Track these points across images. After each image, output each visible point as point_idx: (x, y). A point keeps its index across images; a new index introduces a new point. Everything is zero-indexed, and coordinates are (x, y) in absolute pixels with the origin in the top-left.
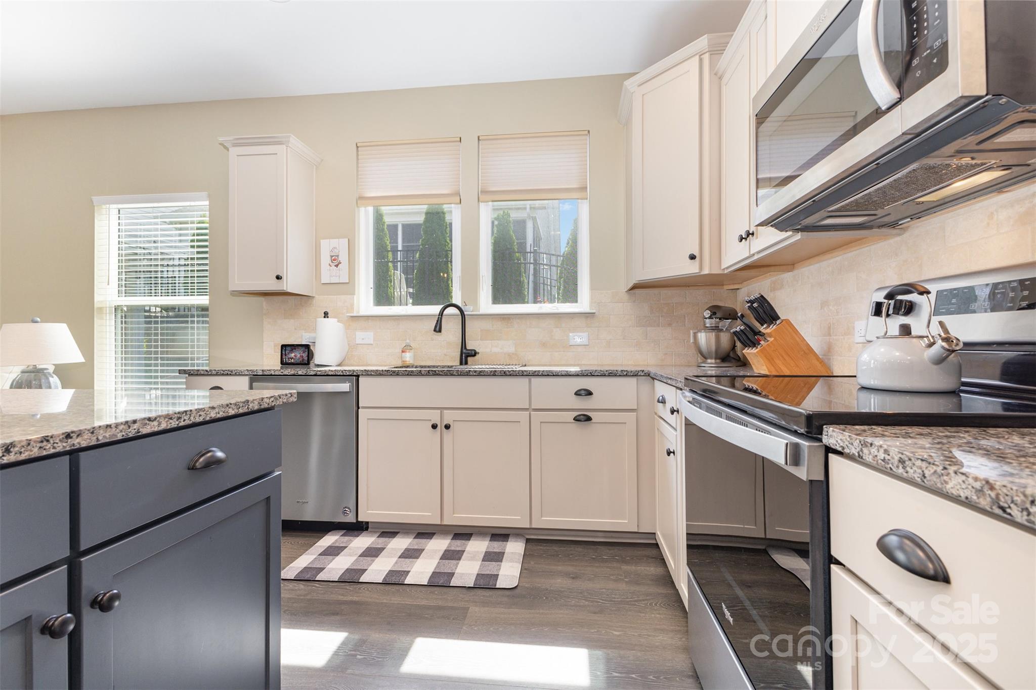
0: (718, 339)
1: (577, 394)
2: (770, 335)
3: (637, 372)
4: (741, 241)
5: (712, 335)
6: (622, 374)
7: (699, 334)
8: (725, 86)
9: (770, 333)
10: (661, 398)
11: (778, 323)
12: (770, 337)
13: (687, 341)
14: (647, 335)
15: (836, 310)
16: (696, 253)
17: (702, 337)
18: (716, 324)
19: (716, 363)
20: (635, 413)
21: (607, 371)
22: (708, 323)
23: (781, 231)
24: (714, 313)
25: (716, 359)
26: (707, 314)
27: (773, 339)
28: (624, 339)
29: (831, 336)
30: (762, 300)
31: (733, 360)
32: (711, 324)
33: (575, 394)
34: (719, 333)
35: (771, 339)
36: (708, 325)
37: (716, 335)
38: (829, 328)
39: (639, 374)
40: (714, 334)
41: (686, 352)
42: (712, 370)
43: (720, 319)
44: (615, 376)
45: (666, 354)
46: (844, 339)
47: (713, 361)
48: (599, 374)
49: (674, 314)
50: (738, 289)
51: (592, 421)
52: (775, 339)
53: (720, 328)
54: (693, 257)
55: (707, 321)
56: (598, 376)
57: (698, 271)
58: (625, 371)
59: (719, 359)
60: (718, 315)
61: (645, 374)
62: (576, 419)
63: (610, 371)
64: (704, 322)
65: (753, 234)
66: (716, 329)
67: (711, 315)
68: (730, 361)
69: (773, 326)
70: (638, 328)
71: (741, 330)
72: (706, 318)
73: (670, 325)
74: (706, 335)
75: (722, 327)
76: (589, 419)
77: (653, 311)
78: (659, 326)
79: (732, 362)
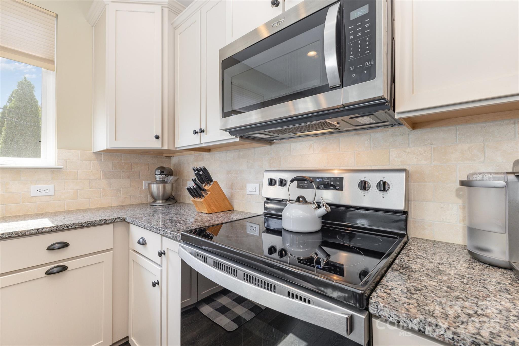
0: (164, 188)
1: (50, 248)
2: (209, 191)
3: (114, 220)
4: (195, 134)
5: (161, 186)
6: (101, 223)
7: (152, 185)
8: (178, 35)
9: (209, 189)
10: (141, 240)
11: (212, 184)
12: (208, 191)
13: (141, 188)
14: (111, 184)
15: (236, 177)
16: (160, 135)
17: (154, 187)
18: (162, 178)
19: (162, 203)
20: (112, 251)
21: (85, 223)
22: (158, 178)
23: (231, 135)
24: (163, 172)
25: (162, 200)
26: (158, 172)
27: (210, 193)
28: (91, 188)
29: (233, 189)
30: (204, 170)
31: (171, 200)
32: (160, 179)
33: (47, 249)
34: (165, 185)
35: (209, 193)
36: (158, 179)
37: (163, 185)
38: (232, 185)
39: (116, 220)
40: (162, 185)
41: (140, 196)
42: (160, 207)
43: (166, 175)
44: (94, 225)
45: (126, 197)
46: (240, 192)
47: (161, 201)
48: (77, 227)
49: (132, 170)
50: (171, 157)
51: (68, 269)
52: (211, 192)
53: (166, 181)
54: (157, 137)
55: (158, 176)
56: (76, 228)
57: (160, 147)
58: (103, 220)
59: (165, 200)
60: (164, 173)
61: (121, 220)
62: (49, 273)
63: (89, 222)
64: (155, 177)
65: (204, 131)
66: (163, 182)
67: (161, 173)
68: (170, 200)
69: (209, 185)
70: (103, 180)
71: (194, 188)
72: (157, 175)
73: (129, 177)
74: (157, 186)
75: (167, 180)
76: (64, 268)
77: (116, 167)
78: (121, 179)
79: (171, 201)
